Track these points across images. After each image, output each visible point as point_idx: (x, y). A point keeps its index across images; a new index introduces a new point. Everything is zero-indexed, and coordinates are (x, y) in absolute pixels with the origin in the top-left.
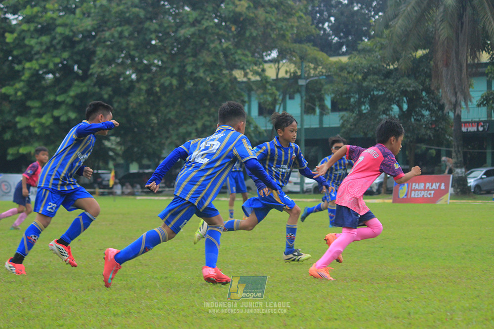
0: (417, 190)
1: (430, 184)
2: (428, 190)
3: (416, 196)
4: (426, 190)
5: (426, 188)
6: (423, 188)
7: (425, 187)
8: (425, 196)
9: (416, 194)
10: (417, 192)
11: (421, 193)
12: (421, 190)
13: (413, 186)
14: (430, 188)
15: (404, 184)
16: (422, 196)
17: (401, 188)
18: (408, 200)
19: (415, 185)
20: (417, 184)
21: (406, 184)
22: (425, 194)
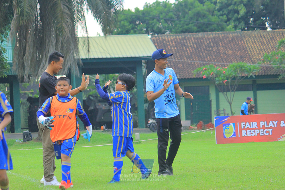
0: (248, 129)
1: (265, 122)
2: (264, 128)
3: (248, 135)
4: (261, 129)
5: (261, 127)
6: (257, 127)
7: (258, 125)
8: (261, 134)
9: (248, 133)
10: (248, 131)
11: (254, 132)
12: (255, 129)
13: (243, 126)
14: (266, 126)
15: (229, 125)
16: (256, 135)
17: (225, 128)
18: (237, 139)
19: (245, 124)
20: (247, 124)
21: (232, 124)
22: (261, 133)
